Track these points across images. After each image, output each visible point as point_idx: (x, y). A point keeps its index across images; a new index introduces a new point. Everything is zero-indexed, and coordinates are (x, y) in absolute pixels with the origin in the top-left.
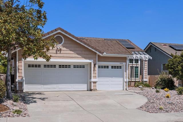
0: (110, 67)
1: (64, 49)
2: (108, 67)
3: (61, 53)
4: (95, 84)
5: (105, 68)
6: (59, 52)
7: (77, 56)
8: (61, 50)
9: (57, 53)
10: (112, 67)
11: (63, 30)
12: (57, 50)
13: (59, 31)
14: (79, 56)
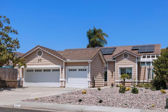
0: (77, 70)
1: (43, 59)
2: (76, 70)
3: (41, 61)
4: (62, 83)
5: (72, 71)
6: (40, 61)
7: (51, 63)
8: (41, 60)
9: (39, 62)
10: (79, 70)
11: (40, 47)
12: (39, 60)
13: (38, 48)
14: (52, 63)
